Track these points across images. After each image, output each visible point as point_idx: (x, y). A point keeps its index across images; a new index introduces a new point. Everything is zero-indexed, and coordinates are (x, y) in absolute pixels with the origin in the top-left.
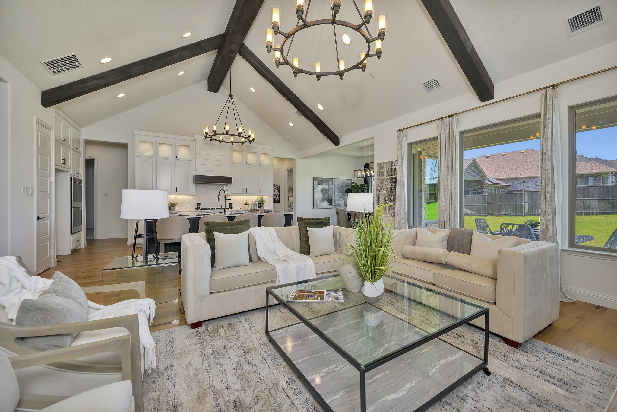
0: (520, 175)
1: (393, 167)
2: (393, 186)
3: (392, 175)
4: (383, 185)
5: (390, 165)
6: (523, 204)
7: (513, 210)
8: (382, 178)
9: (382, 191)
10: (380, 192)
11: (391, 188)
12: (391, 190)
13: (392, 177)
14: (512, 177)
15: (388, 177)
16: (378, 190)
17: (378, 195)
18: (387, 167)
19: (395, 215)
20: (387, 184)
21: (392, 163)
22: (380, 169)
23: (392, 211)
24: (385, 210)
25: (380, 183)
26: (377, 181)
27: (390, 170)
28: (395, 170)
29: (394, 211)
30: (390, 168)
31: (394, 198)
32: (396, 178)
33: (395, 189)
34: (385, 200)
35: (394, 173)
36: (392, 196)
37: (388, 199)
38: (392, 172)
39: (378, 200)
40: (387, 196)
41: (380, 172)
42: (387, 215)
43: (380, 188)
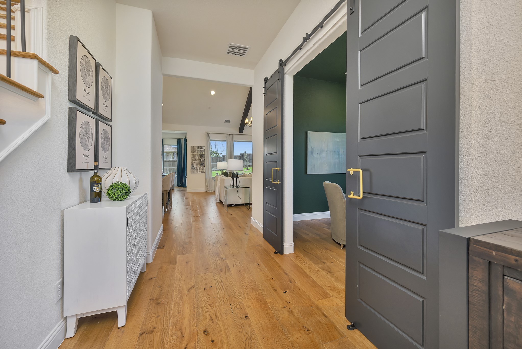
1: (202, 149)
2: (202, 158)
3: (201, 153)
5: (200, 148)
8: (195, 154)
10: (193, 161)
12: (201, 160)
13: (201, 154)
15: (199, 154)
16: (191, 160)
17: (192, 162)
18: (198, 149)
19: (204, 172)
20: (198, 157)
21: (201, 147)
22: (193, 149)
23: (202, 170)
24: (197, 170)
25: (193, 157)
26: (191, 155)
27: (200, 150)
28: (204, 151)
29: (203, 170)
30: (200, 149)
31: (203, 164)
32: (204, 155)
33: (204, 160)
34: (197, 165)
35: (203, 152)
36: (202, 163)
37: (199, 165)
38: (201, 151)
39: (192, 165)
40: (198, 163)
41: (193, 151)
42: (198, 172)
43: (193, 159)
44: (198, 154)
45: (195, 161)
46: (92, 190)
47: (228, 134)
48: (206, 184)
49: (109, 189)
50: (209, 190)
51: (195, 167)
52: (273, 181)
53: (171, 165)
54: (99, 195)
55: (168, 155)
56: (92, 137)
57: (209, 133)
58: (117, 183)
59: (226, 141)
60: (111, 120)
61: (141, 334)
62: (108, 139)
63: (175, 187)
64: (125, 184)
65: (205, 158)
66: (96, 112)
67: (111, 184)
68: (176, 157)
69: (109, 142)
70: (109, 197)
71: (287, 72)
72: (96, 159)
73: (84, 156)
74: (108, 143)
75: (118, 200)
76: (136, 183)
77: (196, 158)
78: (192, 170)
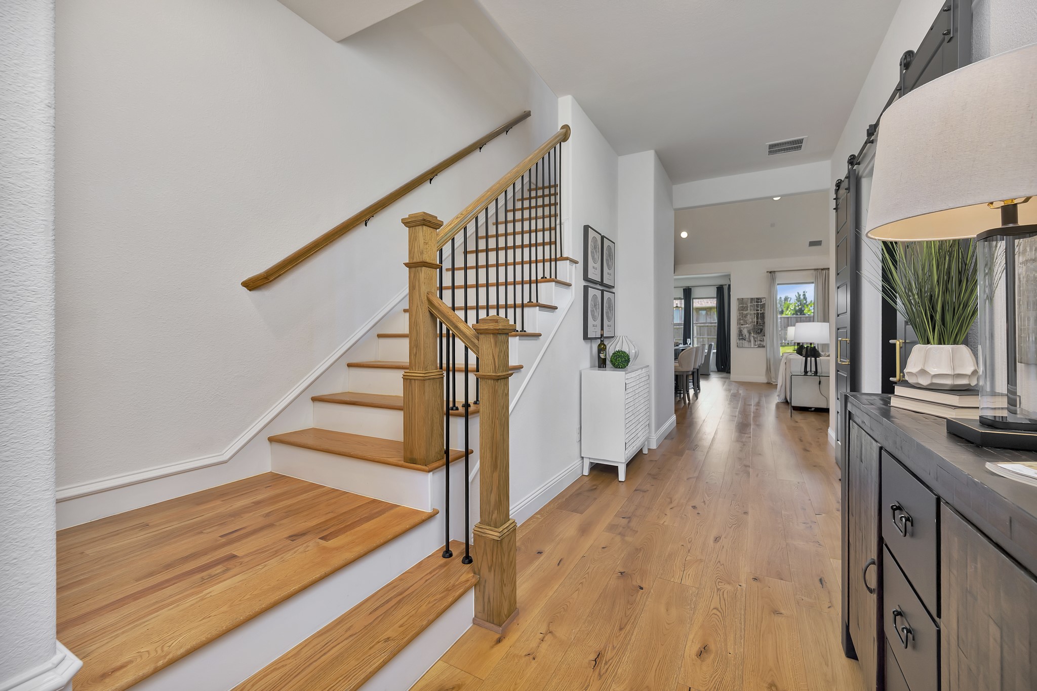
1: (760, 303)
2: (759, 320)
3: (758, 310)
4: (746, 319)
5: (755, 301)
8: (745, 312)
9: (744, 325)
10: (742, 325)
11: (757, 322)
12: (757, 323)
13: (758, 312)
15: (753, 312)
16: (739, 323)
17: (740, 328)
18: (751, 302)
19: (764, 347)
20: (751, 318)
21: (758, 300)
22: (742, 304)
23: (759, 342)
24: (750, 341)
25: (742, 318)
26: (738, 315)
27: (755, 306)
28: (763, 306)
29: (762, 343)
30: (755, 304)
31: (761, 330)
32: (763, 314)
33: (764, 323)
34: (750, 333)
35: (761, 308)
36: (759, 329)
37: (754, 332)
38: (757, 306)
39: (740, 333)
40: (752, 329)
41: (743, 307)
42: (752, 346)
43: (742, 321)
44: (751, 312)
45: (746, 326)
46: (599, 356)
47: (817, 269)
48: (768, 370)
49: (612, 356)
50: (774, 381)
51: (746, 336)
52: (840, 361)
53: (711, 332)
54: (604, 360)
55: (709, 313)
56: (599, 308)
57: (775, 272)
58: (619, 352)
59: (813, 283)
60: (614, 287)
61: (636, 490)
62: (612, 307)
63: (712, 371)
64: (625, 352)
65: (767, 320)
66: (602, 283)
67: (613, 352)
68: (714, 319)
69: (612, 310)
70: (612, 364)
71: (864, 174)
72: (602, 329)
73: (594, 326)
74: (612, 312)
75: (619, 368)
76: (636, 352)
77: (748, 320)
78: (741, 341)
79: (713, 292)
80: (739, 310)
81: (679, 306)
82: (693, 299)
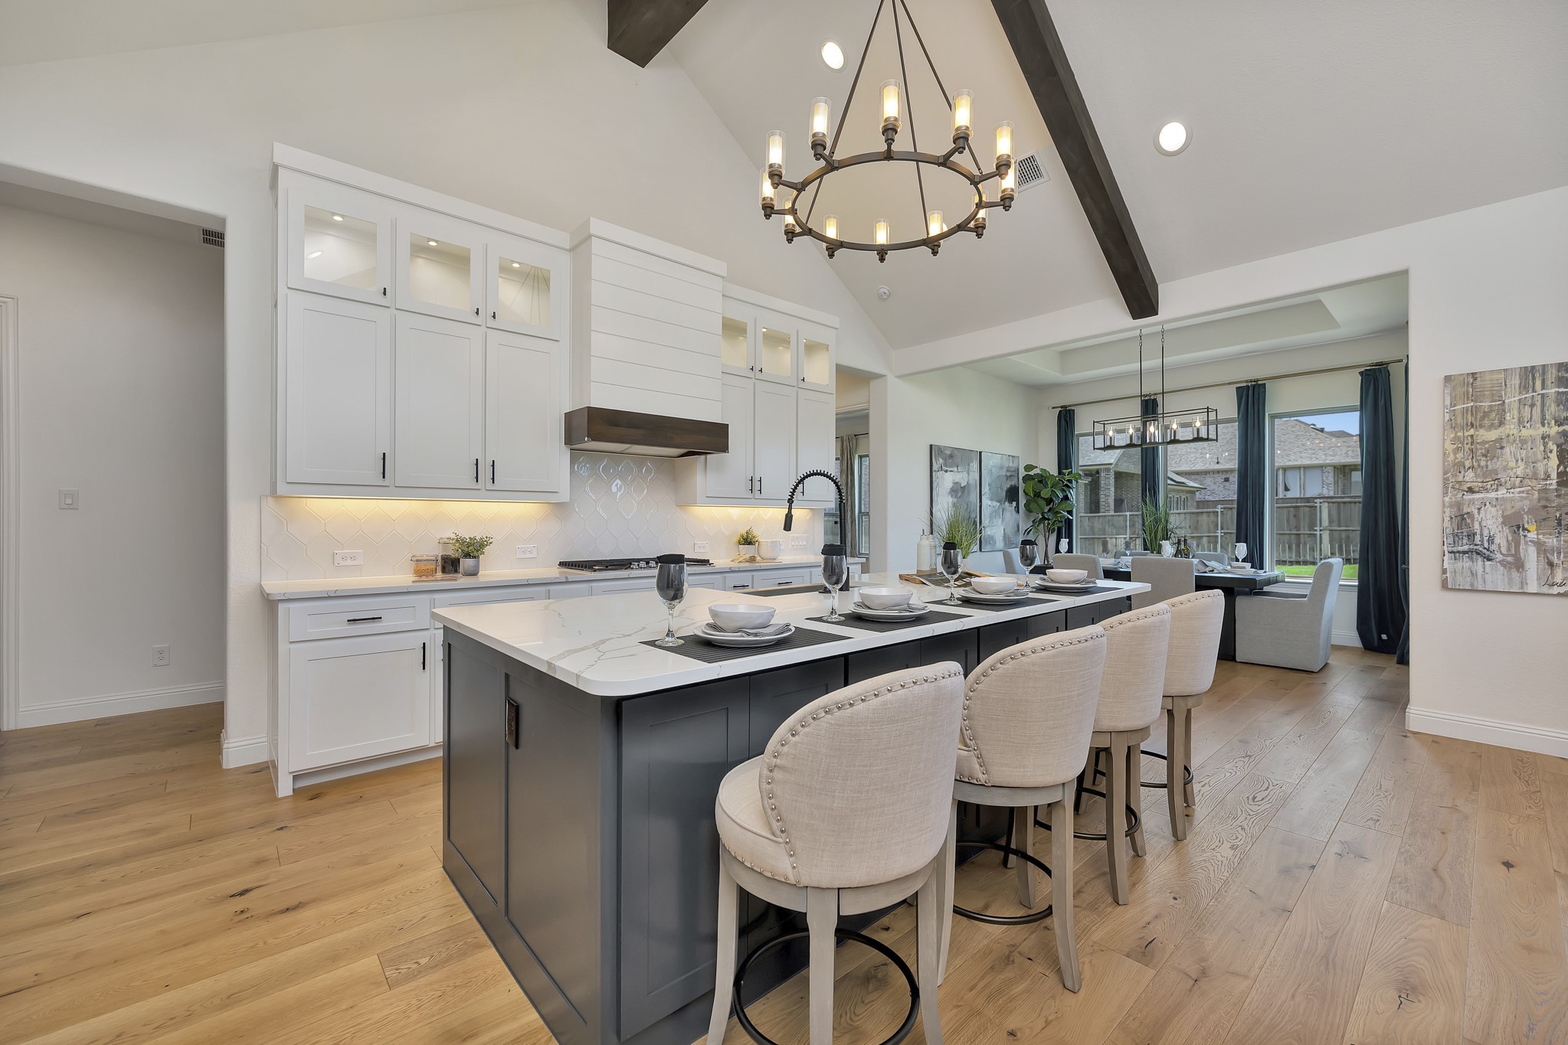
0: (1218, 463)
4: (1497, 465)
6: (1318, 533)
7: (1290, 548)
8: (1491, 435)
9: (1485, 490)
14: (1199, 468)
15: (1542, 430)
17: (1458, 505)
18: (1524, 387)
20: (1527, 460)
22: (1467, 397)
24: (1519, 565)
26: (1450, 447)
30: (1550, 391)
34: (1517, 528)
37: (1541, 523)
39: (1461, 526)
40: (1530, 511)
41: (1474, 411)
42: (1533, 588)
43: (1470, 475)
44: (1525, 432)
45: (1493, 495)
51: (1491, 540)
77: (1505, 468)
78: (1465, 563)
79: (1350, 388)
80: (1452, 424)
81: (1203, 434)
82: (1273, 417)
